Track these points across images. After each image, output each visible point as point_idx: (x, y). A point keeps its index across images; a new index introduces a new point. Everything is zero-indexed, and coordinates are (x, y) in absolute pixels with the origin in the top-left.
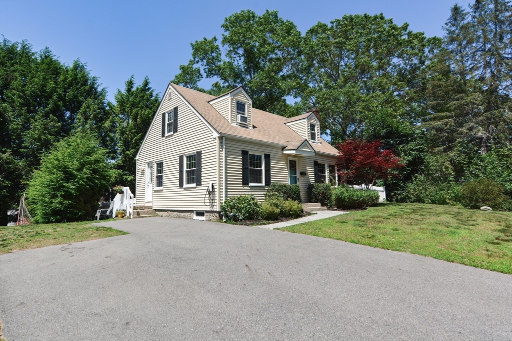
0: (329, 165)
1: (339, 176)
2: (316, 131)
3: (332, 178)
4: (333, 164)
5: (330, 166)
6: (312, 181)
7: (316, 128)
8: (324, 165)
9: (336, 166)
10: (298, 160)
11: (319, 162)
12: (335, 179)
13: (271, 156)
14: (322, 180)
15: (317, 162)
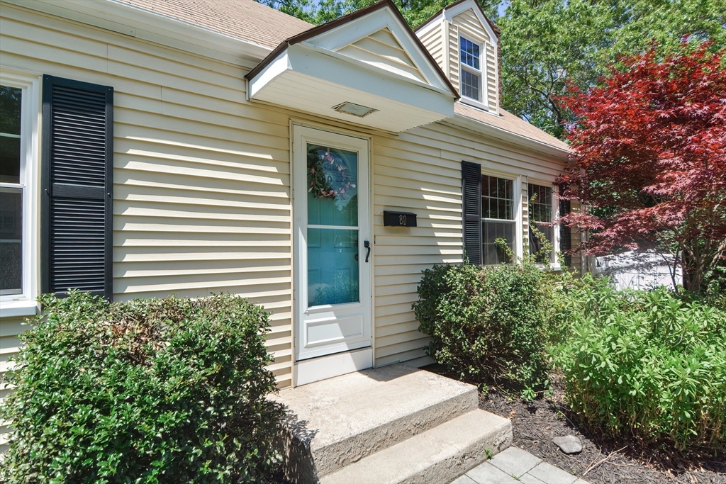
0: (530, 186)
1: (566, 232)
2: (483, 69)
3: (539, 234)
4: (546, 180)
5: (532, 189)
6: (452, 251)
7: (483, 58)
8: (510, 183)
9: (556, 189)
10: (373, 153)
11: (488, 170)
12: (550, 237)
13: (118, 100)
14: (498, 247)
15: (478, 167)
